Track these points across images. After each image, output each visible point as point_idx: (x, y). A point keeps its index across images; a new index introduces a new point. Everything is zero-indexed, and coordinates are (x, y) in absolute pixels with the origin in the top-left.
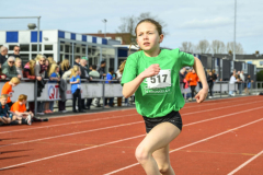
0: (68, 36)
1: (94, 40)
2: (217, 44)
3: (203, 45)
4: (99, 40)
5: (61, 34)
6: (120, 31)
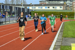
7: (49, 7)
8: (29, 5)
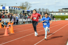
0: (11, 8)
1: (15, 8)
2: (43, 9)
3: (40, 9)
4: (16, 8)
5: (9, 7)
6: (20, 6)
7: (65, 14)
8: (52, 12)
